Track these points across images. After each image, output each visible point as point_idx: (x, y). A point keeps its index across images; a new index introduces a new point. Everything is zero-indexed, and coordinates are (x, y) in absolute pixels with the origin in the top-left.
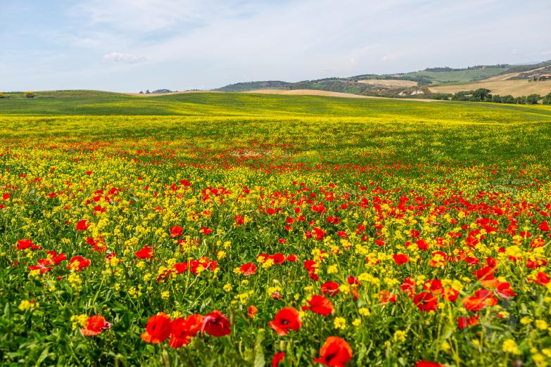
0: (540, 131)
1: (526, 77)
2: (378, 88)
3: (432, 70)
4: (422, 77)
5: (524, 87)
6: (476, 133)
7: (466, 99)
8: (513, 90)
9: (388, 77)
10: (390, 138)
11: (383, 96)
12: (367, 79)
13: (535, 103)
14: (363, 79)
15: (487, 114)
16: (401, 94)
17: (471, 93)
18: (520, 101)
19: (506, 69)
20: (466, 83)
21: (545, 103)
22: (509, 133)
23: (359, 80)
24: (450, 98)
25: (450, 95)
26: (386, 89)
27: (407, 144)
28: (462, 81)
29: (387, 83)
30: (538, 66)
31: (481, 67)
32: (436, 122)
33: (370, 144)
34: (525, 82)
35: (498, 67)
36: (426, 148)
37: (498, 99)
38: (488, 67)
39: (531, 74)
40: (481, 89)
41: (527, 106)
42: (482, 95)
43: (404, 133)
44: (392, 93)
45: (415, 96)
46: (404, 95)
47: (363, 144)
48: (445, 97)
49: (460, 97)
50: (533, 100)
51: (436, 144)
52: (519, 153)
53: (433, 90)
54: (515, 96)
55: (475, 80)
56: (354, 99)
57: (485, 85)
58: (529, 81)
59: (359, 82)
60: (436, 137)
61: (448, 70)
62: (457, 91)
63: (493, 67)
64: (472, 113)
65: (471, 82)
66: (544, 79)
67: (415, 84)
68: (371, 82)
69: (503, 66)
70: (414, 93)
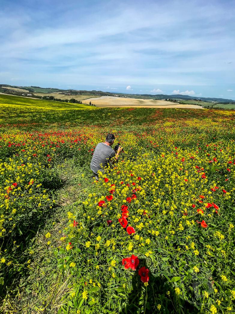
0: (69, 112)
1: (63, 94)
2: (12, 91)
3: (33, 87)
4: (30, 89)
5: (64, 97)
6: (53, 113)
7: (47, 99)
8: (61, 97)
9: (16, 87)
10: (28, 114)
11: (15, 95)
12: (6, 86)
13: (67, 102)
14: (4, 86)
15: (54, 104)
16: (23, 95)
17: (48, 97)
18: (63, 101)
19: (58, 90)
20: (46, 93)
21: (70, 102)
22: (62, 113)
23: (2, 86)
24: (42, 98)
25: (42, 97)
26: (16, 92)
27: (34, 116)
28: (45, 92)
29: (16, 89)
30: (66, 91)
31: (50, 88)
32: (40, 108)
33: (21, 116)
34: (64, 95)
35: (55, 89)
36: (40, 117)
37: (57, 100)
38: (52, 89)
39: (65, 93)
40: (51, 96)
41: (65, 103)
42: (52, 98)
43: (31, 112)
44: (19, 94)
45: (29, 96)
46: (24, 95)
47: (18, 116)
48: (40, 97)
49: (45, 98)
50: (67, 101)
51: (43, 116)
52: (65, 119)
53: (35, 95)
54: (62, 99)
55: (49, 93)
56: (3, 95)
57: (52, 95)
58: (65, 95)
59: (2, 87)
60: (42, 114)
61: (39, 87)
62: (44, 96)
63: (54, 89)
64: (50, 104)
65: (47, 93)
66: (68, 95)
67: (28, 91)
68: (9, 88)
69: (57, 89)
70: (28, 95)
